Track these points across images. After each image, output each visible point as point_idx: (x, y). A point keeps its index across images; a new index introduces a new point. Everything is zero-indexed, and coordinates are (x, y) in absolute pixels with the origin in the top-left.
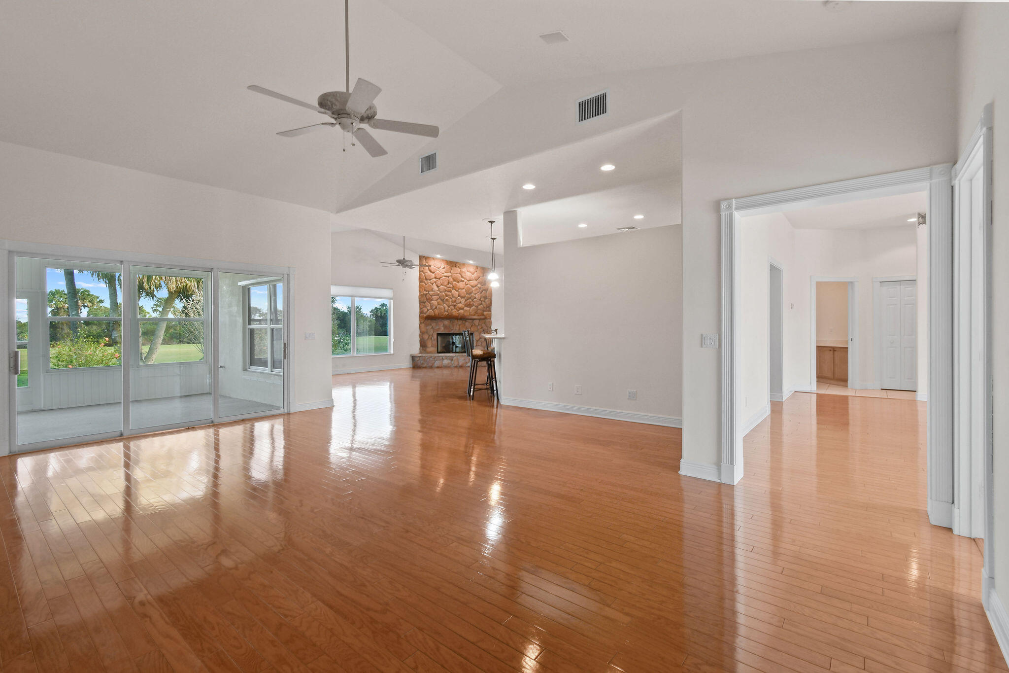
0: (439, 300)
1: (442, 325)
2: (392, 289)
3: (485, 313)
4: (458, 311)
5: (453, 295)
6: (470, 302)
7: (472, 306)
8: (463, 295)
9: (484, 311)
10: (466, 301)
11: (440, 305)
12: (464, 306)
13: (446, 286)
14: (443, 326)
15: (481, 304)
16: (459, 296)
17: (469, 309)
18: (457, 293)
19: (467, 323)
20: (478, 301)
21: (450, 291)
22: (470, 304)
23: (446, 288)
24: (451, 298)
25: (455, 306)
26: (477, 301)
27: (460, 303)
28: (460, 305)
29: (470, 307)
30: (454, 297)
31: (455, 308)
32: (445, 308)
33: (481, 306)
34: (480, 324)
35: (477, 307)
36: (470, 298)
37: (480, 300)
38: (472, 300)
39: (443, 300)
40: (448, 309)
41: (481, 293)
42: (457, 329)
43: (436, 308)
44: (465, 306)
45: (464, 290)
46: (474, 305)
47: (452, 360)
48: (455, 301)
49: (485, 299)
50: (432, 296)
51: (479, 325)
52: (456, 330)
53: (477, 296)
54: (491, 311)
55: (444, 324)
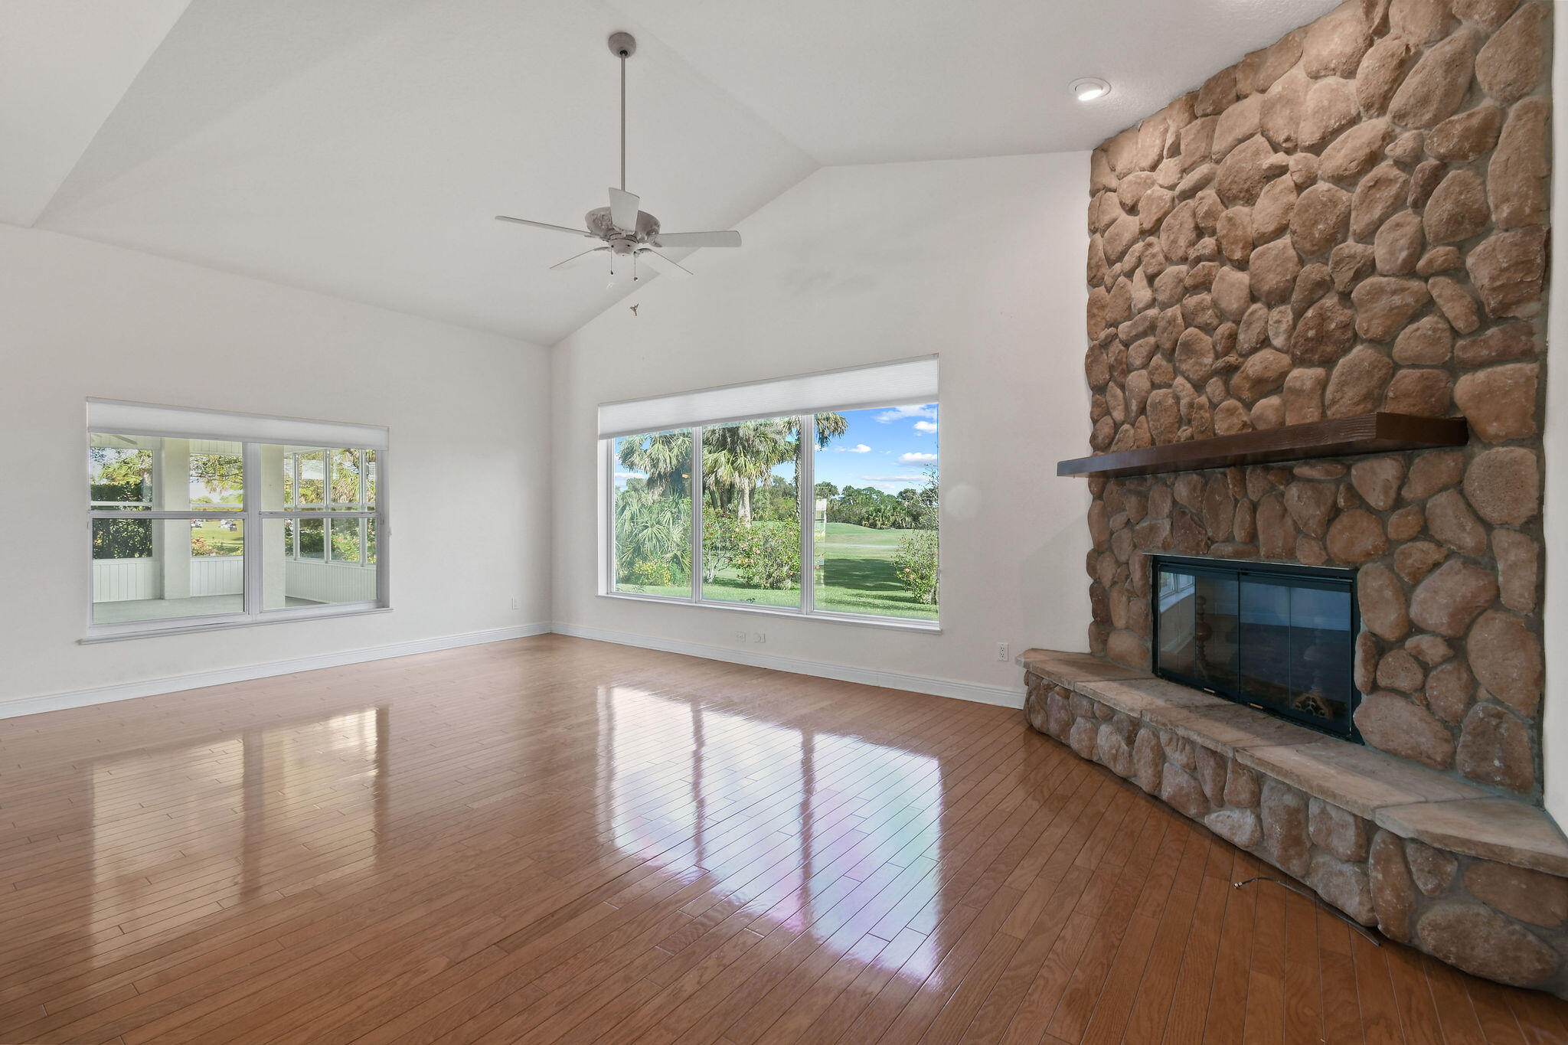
0: (1157, 359)
1: (1167, 507)
2: (936, 355)
3: (1465, 387)
4: (1249, 406)
5: (1215, 304)
6: (1323, 318)
7: (1346, 351)
8: (1272, 281)
9: (1455, 368)
10: (1299, 315)
11: (1160, 387)
12: (1286, 359)
13: (1184, 260)
14: (1170, 516)
15: (1428, 305)
16: (1253, 298)
17: (1319, 371)
18: (1243, 277)
19: (1293, 491)
20: (1392, 282)
21: (1204, 285)
22: (1322, 337)
23: (1184, 268)
24: (1208, 329)
25: (1230, 370)
26: (1377, 293)
27: (1265, 342)
28: (1256, 364)
29: (1328, 363)
30: (1221, 316)
31: (1229, 393)
32: (1177, 399)
33: (1427, 322)
34: (1414, 490)
35: (1384, 342)
36: (1323, 286)
37: (1408, 270)
38: (1345, 297)
39: (1170, 355)
40: (1191, 405)
41: (1418, 205)
42: (1239, 534)
43: (1142, 410)
44: (1299, 361)
45: (1286, 240)
46: (1355, 339)
47: (1130, 740)
48: (1233, 337)
49: (1462, 248)
50: (1127, 345)
51: (1399, 503)
52: (1230, 539)
53: (1382, 250)
54: (1538, 356)
55: (1174, 503)
